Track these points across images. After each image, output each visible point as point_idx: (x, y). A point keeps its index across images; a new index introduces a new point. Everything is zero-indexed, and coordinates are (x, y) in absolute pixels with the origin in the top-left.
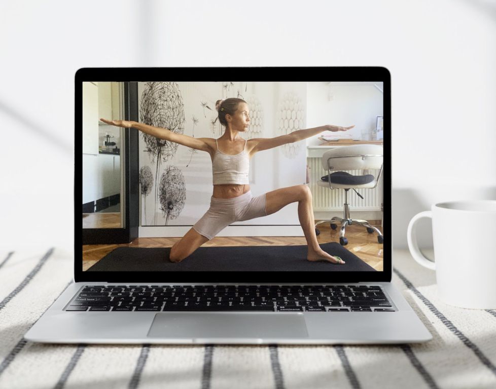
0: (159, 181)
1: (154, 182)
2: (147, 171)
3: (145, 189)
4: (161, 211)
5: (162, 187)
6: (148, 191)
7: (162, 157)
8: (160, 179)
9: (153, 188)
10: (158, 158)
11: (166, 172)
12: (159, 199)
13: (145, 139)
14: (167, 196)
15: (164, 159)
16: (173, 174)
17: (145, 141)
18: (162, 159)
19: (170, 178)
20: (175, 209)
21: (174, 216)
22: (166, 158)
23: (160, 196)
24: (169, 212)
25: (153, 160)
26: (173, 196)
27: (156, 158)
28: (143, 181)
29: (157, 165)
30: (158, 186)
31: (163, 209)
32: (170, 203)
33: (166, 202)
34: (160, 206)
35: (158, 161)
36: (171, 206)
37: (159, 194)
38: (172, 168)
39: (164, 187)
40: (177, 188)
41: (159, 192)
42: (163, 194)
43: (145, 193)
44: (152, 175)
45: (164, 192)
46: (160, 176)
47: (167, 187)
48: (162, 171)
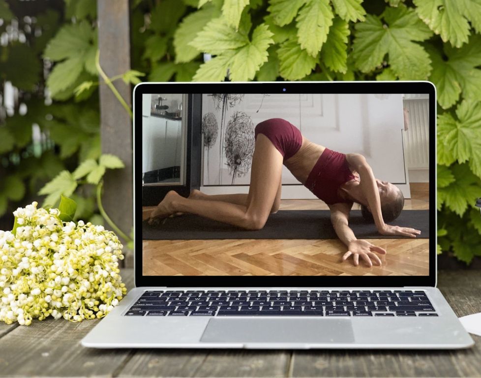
0: (224, 131)
1: (219, 131)
2: (211, 118)
3: (209, 141)
4: (226, 167)
5: (228, 137)
6: (212, 143)
7: (229, 101)
8: (225, 128)
9: (218, 140)
10: (224, 103)
11: (232, 119)
12: (224, 152)
14: (234, 148)
15: (231, 103)
16: (241, 121)
18: (229, 104)
19: (237, 126)
20: (243, 164)
21: (242, 173)
22: (233, 103)
23: (226, 148)
24: (236, 168)
25: (218, 106)
26: (240, 147)
27: (222, 102)
28: (206, 130)
29: (223, 111)
30: (224, 136)
31: (229, 165)
32: (237, 157)
33: (233, 155)
34: (225, 160)
35: (223, 107)
36: (238, 161)
37: (224, 146)
38: (239, 115)
39: (230, 137)
40: (246, 138)
41: (225, 144)
42: (229, 145)
43: (209, 145)
44: (216, 123)
45: (230, 143)
46: (226, 124)
47: (233, 137)
48: (229, 118)
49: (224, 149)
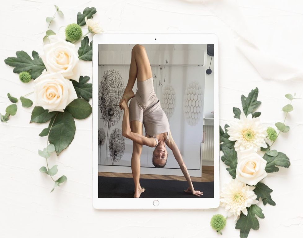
0: (109, 138)
1: (106, 138)
2: (102, 131)
4: (109, 156)
5: (111, 141)
6: (102, 144)
7: (111, 122)
8: (109, 137)
9: (106, 141)
10: (109, 123)
11: (113, 132)
12: (109, 149)
13: (101, 111)
14: (114, 147)
15: (112, 124)
16: (117, 133)
17: (101, 113)
19: (115, 136)
20: (118, 155)
21: (117, 160)
22: (114, 124)
24: (114, 157)
25: (106, 125)
26: (117, 147)
27: (108, 123)
28: (99, 137)
29: (108, 128)
30: (108, 141)
31: (111, 155)
32: (115, 152)
33: (113, 151)
34: (109, 153)
35: (108, 125)
36: (116, 154)
37: (109, 146)
38: (117, 130)
39: (112, 141)
40: (120, 142)
41: (109, 145)
42: (111, 145)
43: (101, 145)
44: (105, 134)
45: (112, 144)
46: (110, 134)
47: (113, 141)
48: (111, 131)
49: (109, 147)
